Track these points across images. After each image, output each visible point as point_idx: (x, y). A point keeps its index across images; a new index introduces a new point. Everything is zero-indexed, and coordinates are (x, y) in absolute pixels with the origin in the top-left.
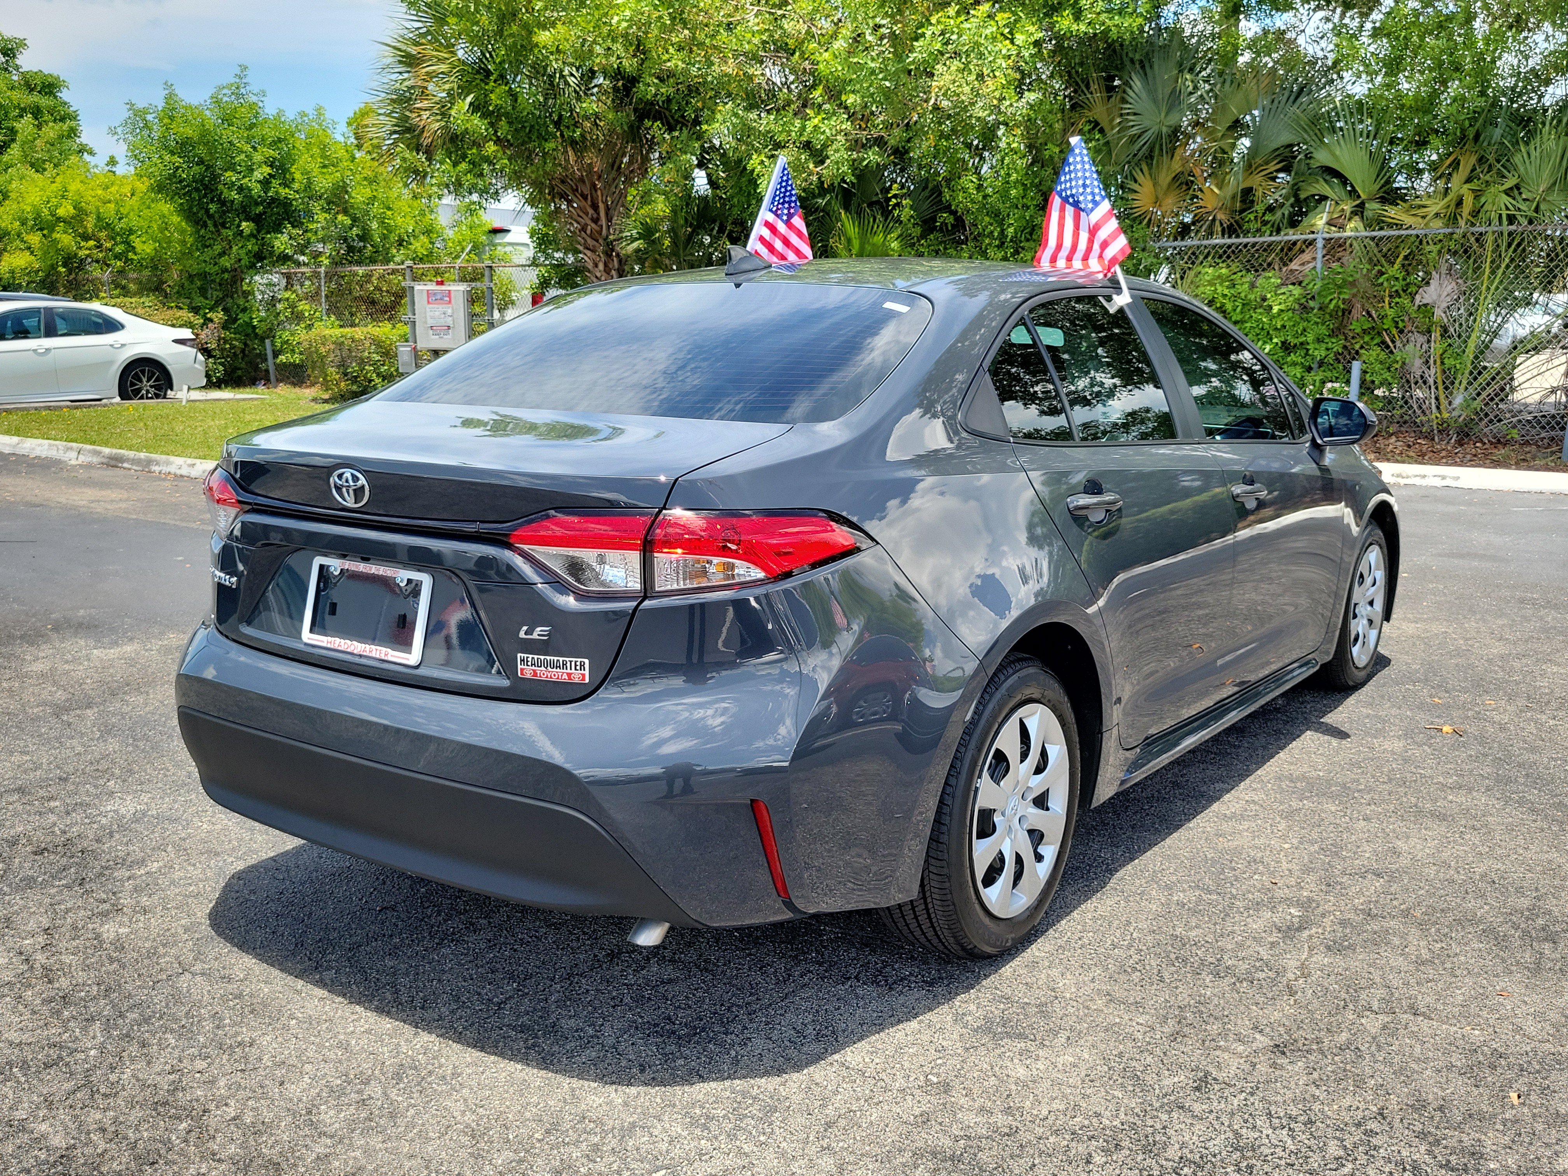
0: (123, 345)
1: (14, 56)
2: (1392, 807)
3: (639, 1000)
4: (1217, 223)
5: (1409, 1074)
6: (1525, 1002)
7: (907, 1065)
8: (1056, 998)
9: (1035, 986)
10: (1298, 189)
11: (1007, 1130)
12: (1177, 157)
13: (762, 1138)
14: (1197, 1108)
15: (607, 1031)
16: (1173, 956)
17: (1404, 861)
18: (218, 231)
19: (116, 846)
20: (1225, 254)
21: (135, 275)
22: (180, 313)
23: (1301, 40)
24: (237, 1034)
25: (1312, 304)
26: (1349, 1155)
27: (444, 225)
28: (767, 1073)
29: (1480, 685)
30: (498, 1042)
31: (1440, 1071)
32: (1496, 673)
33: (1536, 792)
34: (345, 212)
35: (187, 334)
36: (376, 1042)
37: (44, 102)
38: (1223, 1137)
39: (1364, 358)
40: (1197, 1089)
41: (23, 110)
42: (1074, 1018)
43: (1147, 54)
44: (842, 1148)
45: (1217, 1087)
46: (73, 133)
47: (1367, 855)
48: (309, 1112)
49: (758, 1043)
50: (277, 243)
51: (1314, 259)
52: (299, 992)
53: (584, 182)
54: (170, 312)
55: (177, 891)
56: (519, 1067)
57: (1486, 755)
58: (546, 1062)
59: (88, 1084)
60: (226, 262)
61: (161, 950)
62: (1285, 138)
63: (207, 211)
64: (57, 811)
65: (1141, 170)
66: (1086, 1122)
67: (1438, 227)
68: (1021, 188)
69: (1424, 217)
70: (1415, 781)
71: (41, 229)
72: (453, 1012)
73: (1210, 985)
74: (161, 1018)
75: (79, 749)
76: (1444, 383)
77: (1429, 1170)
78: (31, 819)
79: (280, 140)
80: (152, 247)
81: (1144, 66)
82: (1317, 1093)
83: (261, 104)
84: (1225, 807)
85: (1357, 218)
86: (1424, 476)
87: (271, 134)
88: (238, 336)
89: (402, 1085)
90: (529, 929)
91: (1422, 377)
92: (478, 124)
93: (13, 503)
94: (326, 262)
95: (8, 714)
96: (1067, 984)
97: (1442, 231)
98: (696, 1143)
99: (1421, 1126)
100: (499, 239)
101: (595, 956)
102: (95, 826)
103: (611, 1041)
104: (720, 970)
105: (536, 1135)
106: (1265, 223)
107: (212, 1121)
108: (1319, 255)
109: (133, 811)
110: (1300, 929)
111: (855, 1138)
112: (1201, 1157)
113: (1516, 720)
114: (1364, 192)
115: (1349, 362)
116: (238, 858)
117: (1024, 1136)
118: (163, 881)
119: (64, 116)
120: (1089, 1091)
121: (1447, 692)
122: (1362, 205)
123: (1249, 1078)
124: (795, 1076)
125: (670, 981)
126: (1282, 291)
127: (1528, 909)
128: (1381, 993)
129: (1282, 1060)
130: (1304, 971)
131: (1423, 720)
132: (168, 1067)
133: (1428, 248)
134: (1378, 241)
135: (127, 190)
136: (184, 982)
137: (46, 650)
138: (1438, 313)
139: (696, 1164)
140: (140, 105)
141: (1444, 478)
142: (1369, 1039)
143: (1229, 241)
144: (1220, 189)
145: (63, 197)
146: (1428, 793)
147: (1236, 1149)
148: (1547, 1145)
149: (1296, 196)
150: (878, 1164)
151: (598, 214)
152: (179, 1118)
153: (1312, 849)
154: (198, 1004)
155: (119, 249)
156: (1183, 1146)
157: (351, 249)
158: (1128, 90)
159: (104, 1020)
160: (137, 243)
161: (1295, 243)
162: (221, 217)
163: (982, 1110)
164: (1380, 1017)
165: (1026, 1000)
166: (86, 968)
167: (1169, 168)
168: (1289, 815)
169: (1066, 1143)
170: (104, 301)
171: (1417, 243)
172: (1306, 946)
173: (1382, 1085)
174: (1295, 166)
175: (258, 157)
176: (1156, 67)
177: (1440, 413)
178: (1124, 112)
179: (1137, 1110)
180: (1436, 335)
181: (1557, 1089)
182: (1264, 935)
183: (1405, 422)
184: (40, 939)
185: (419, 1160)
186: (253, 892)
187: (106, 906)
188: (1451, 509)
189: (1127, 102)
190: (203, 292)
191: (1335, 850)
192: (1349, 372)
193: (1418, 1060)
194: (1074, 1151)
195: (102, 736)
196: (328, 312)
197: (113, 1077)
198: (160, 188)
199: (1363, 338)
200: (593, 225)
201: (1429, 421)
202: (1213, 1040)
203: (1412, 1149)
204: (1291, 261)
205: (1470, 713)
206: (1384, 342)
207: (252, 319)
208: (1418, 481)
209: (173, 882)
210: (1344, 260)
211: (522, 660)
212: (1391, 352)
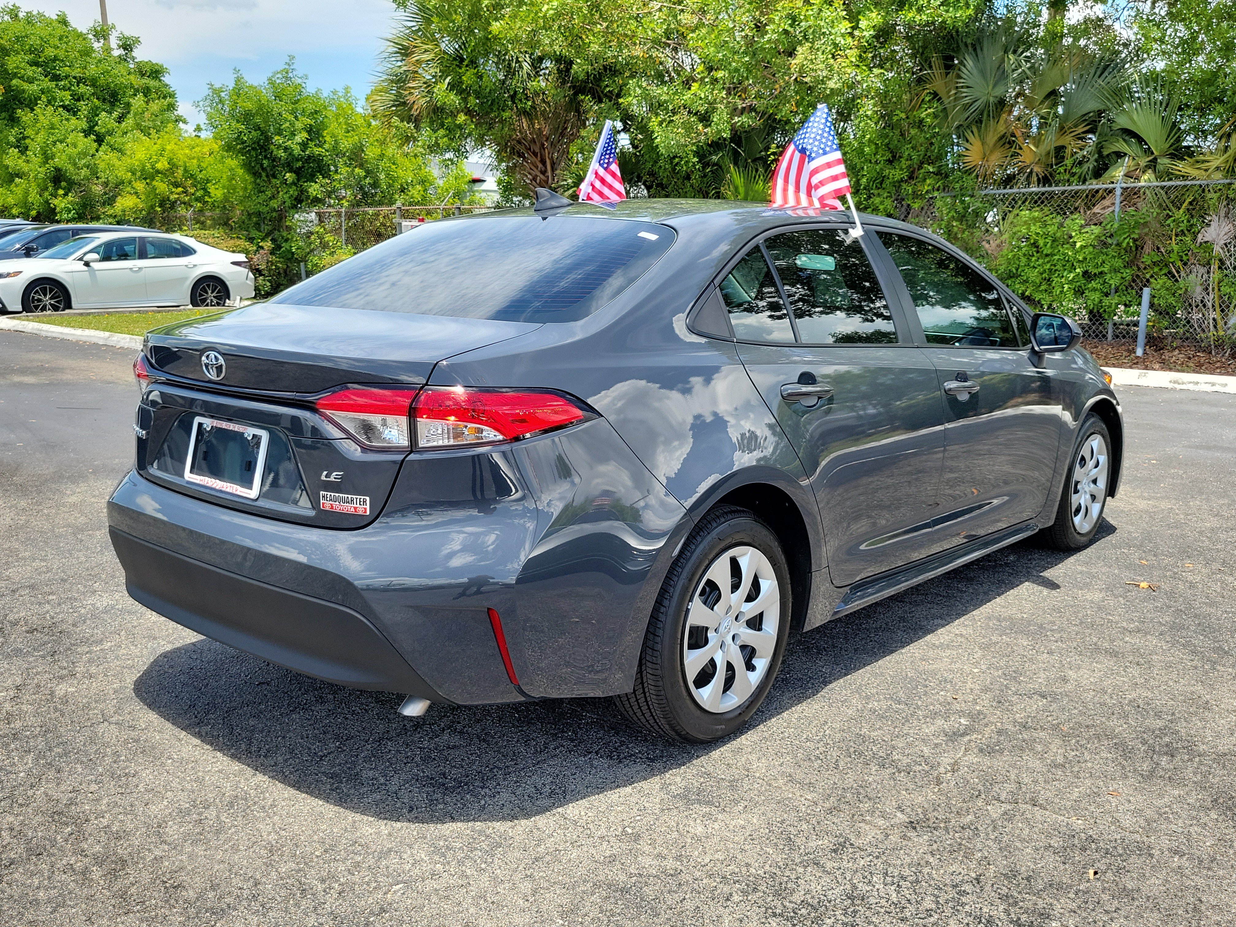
0: (195, 266)
1: (131, 50)
2: (1075, 644)
3: (426, 760)
4: (1034, 174)
5: (1012, 850)
6: (1129, 801)
7: (612, 819)
8: (748, 776)
9: (734, 766)
10: (1102, 147)
11: (672, 872)
12: (1002, 121)
13: (483, 866)
14: (829, 865)
15: (395, 781)
16: (852, 750)
17: (1069, 687)
18: (269, 180)
19: (85, 630)
20: (1038, 201)
21: (210, 214)
22: (238, 242)
23: (1117, 26)
24: (127, 767)
25: (1109, 241)
26: (939, 908)
27: (436, 176)
28: (503, 819)
29: (1186, 552)
30: (311, 784)
31: (1037, 850)
32: (1203, 542)
33: (1202, 638)
34: (361, 166)
35: (242, 257)
36: (223, 779)
37: (152, 83)
38: (842, 888)
39: (1153, 285)
40: (835, 851)
41: (137, 91)
42: (756, 792)
43: (978, 39)
44: (541, 877)
45: (850, 850)
46: (171, 107)
47: (1040, 680)
48: (159, 826)
49: (505, 796)
50: (311, 190)
51: (1113, 204)
52: (180, 740)
53: (535, 142)
54: (232, 241)
55: (118, 663)
56: (321, 803)
57: (1169, 607)
58: (342, 800)
59: (11, 797)
60: (274, 204)
61: (93, 705)
62: (1092, 105)
63: (262, 165)
64: (52, 603)
65: (972, 132)
66: (737, 870)
67: (1218, 178)
68: (873, 147)
69: (1206, 170)
70: (1102, 625)
71: (145, 179)
72: (286, 761)
73: (874, 773)
74: (77, 753)
75: (83, 559)
76: (1221, 306)
77: (1000, 924)
78: (32, 608)
79: (316, 112)
80: (222, 192)
81: (976, 47)
82: (931, 860)
83: (304, 85)
84: (936, 638)
85: (1150, 171)
86: (1197, 383)
87: (310, 107)
88: (282, 260)
89: (232, 811)
90: (362, 704)
91: (1202, 301)
92: (454, 99)
93: (95, 380)
94: (346, 204)
95: (41, 532)
96: (759, 767)
97: (1222, 182)
98: (432, 866)
99: (1007, 891)
100: (477, 187)
101: (404, 725)
102: (75, 615)
103: (394, 788)
104: (495, 740)
105: (316, 853)
106: (1073, 174)
107: (89, 828)
108: (1118, 202)
109: (105, 604)
110: (963, 735)
111: (553, 870)
112: (819, 902)
113: (1206, 580)
114: (1156, 150)
115: (1141, 289)
116: (169, 642)
117: (684, 877)
118: (110, 656)
119: (167, 95)
120: (747, 847)
121: (1155, 556)
122: (1155, 159)
123: (880, 846)
124: (523, 822)
125: (454, 747)
126: (1086, 230)
127: (1160, 729)
128: (1013, 787)
129: (912, 834)
130: (954, 768)
131: (1127, 576)
132: (71, 788)
133: (1209, 196)
134: (1167, 190)
135: (206, 150)
136: (101, 729)
137: (83, 487)
138: (1217, 249)
139: (427, 882)
140: (217, 85)
141: (1213, 384)
142: (989, 822)
143: (1043, 189)
144: (1037, 147)
145: (161, 155)
146: (1109, 635)
147: (849, 898)
148: (1107, 912)
149: (1100, 153)
150: (565, 890)
151: (546, 167)
152: (67, 824)
153: (996, 674)
154: (106, 745)
155: (199, 193)
156: (808, 892)
157: (365, 194)
158: (962, 68)
159: (37, 752)
160: (212, 189)
161: (1097, 191)
162: (271, 170)
163: (659, 855)
164: (1003, 805)
165: (723, 777)
166: (37, 714)
167: (995, 130)
168: (985, 647)
169: (715, 884)
170: (185, 233)
171: (1200, 191)
172: (963, 748)
173: (986, 858)
174: (1099, 129)
175: (299, 125)
176: (985, 49)
177: (1217, 331)
178: (959, 85)
179: (781, 864)
180: (1215, 266)
181: (1131, 869)
182: (932, 737)
183: (1187, 339)
184: (11, 693)
185: (226, 865)
186: (172, 667)
187: (65, 672)
188: (1214, 410)
189: (961, 78)
190: (257, 226)
191: (1015, 676)
192: (1141, 296)
193: (1023, 840)
194: (719, 891)
195: (101, 550)
196: (347, 242)
197: (30, 793)
198: (229, 148)
199: (1152, 269)
200: (542, 176)
201: (1207, 338)
202: (862, 815)
203: (992, 907)
204: (1094, 205)
205: (1168, 574)
206: (1170, 272)
207: (291, 247)
208: (1191, 387)
209: (117, 657)
210: (1139, 205)
211: (323, 497)
212: (1177, 281)
